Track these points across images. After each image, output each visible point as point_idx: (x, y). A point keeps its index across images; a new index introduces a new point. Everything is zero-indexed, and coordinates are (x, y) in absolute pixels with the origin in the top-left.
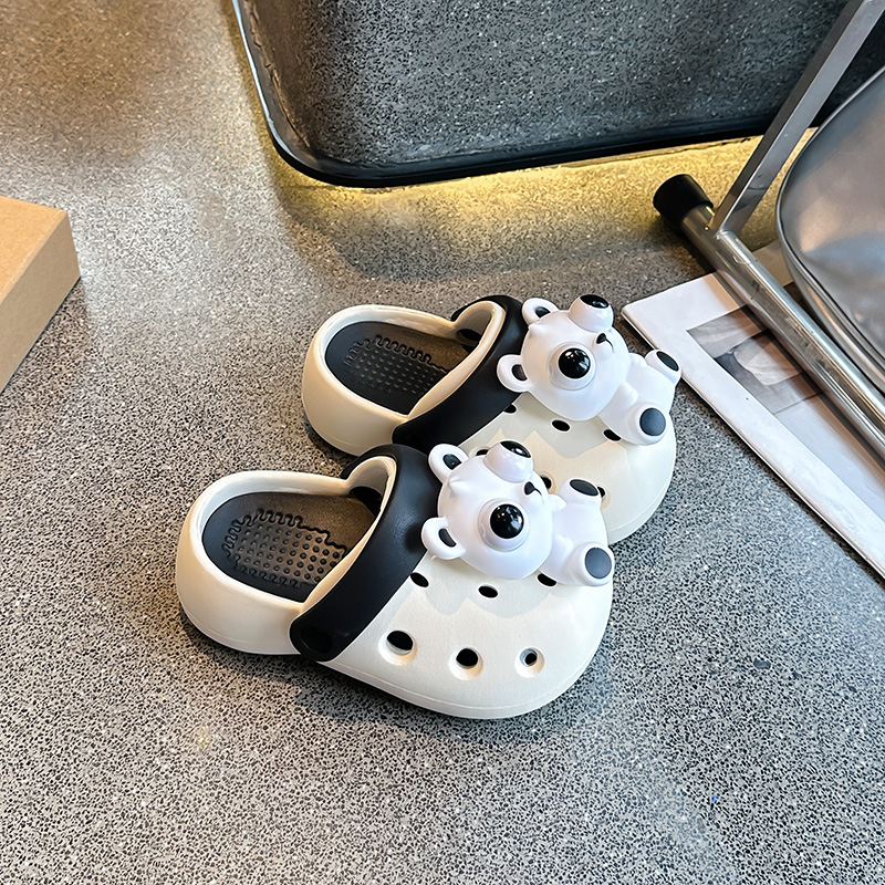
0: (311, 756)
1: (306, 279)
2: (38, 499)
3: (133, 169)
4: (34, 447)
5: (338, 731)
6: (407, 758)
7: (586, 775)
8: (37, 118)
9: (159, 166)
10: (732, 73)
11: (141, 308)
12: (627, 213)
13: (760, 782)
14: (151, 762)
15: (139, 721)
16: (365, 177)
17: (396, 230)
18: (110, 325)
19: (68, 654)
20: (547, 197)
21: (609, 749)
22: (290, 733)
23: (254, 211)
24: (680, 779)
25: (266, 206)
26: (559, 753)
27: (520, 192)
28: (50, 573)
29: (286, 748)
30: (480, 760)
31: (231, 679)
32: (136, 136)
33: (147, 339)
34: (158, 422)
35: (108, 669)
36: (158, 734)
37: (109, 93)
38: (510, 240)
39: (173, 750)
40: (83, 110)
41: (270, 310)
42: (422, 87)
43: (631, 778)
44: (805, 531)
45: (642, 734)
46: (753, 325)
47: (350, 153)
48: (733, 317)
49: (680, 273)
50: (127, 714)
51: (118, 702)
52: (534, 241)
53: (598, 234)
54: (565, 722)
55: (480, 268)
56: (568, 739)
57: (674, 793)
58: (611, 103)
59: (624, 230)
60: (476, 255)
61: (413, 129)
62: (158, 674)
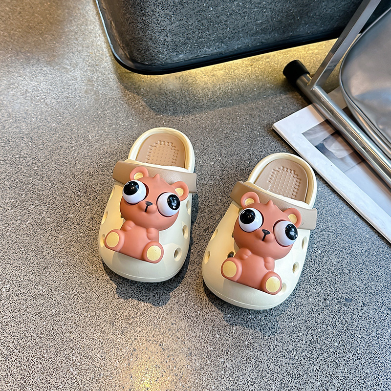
1: (131, 117)
2: (12, 235)
3: (52, 68)
4: (10, 208)
8: (9, 46)
9: (64, 66)
10: (317, 14)
11: (57, 136)
12: (271, 77)
13: (352, 361)
14: (68, 370)
15: (62, 349)
16: (156, 71)
17: (170, 91)
18: (43, 145)
19: (28, 315)
20: (236, 71)
21: (282, 350)
23: (107, 85)
24: (315, 363)
25: (112, 83)
26: (259, 354)
27: (224, 70)
28: (18, 273)
30: (223, 360)
31: (104, 324)
32: (53, 52)
34: (66, 193)
35: (47, 322)
36: (71, 355)
37: (41, 32)
38: (221, 93)
39: (78, 364)
40: (29, 41)
41: (116, 133)
42: (179, 30)
43: (293, 364)
44: (363, 230)
45: (297, 341)
46: (331, 129)
47: (148, 60)
48: (322, 125)
49: (296, 105)
50: (56, 345)
51: (52, 340)
52: (231, 93)
53: (259, 88)
54: (261, 337)
55: (208, 107)
56: (262, 346)
57: (313, 370)
58: (264, 31)
59: (271, 86)
60: (207, 101)
61: (176, 48)
62: (70, 323)
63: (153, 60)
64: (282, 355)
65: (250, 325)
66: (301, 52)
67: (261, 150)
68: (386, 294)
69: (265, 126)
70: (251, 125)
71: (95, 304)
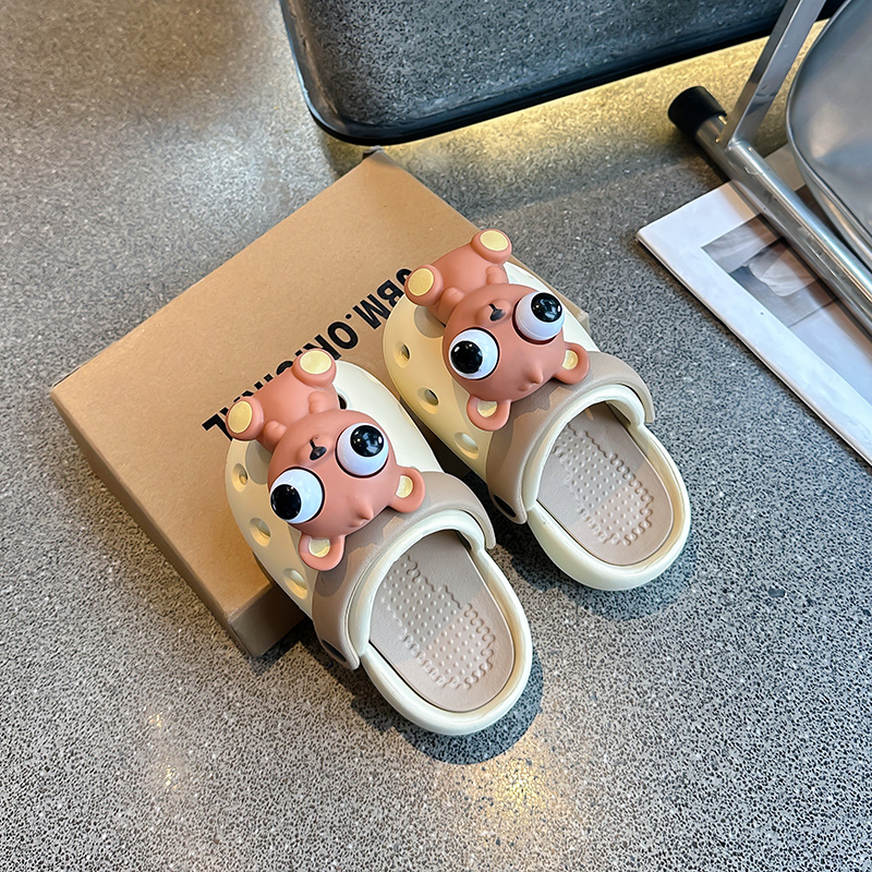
3: (202, 143)
7: (605, 716)
8: (124, 105)
9: (224, 138)
12: (644, 128)
13: (773, 715)
16: (389, 136)
17: (428, 174)
20: (568, 122)
21: (627, 689)
23: (304, 172)
24: (695, 716)
26: (579, 695)
27: (542, 121)
32: (205, 111)
37: (182, 72)
38: (532, 172)
40: (161, 92)
42: (424, 50)
43: (648, 717)
44: (822, 448)
45: (659, 672)
46: (769, 233)
47: (371, 116)
48: (750, 226)
49: (697, 186)
52: (555, 170)
53: (617, 154)
54: (585, 663)
55: (505, 204)
56: (588, 680)
57: (689, 730)
58: (613, 31)
59: (642, 147)
60: (502, 190)
61: (424, 86)
63: (383, 114)
64: (627, 698)
65: (565, 638)
66: (717, 66)
67: (611, 287)
68: (861, 581)
69: (624, 235)
70: (594, 237)
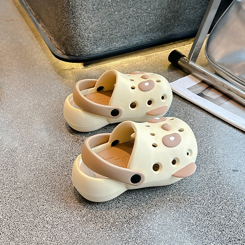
0: (98, 217)
1: (69, 91)
5: (105, 208)
6: (129, 212)
10: (185, 18)
11: (20, 105)
12: (161, 64)
14: (44, 226)
15: (38, 215)
18: (11, 111)
19: (12, 200)
22: (89, 211)
23: (50, 77)
25: (54, 76)
27: (128, 63)
29: (89, 215)
30: (153, 210)
31: (66, 199)
33: (23, 112)
35: (25, 202)
36: (45, 218)
39: (51, 222)
42: (97, 28)
43: (203, 207)
47: (78, 53)
48: (199, 84)
50: (34, 214)
51: (30, 211)
54: (177, 195)
56: (180, 199)
57: (218, 210)
58: (152, 30)
61: (96, 42)
62: (42, 201)
63: (81, 52)
64: (194, 203)
65: (169, 189)
71: (59, 188)
